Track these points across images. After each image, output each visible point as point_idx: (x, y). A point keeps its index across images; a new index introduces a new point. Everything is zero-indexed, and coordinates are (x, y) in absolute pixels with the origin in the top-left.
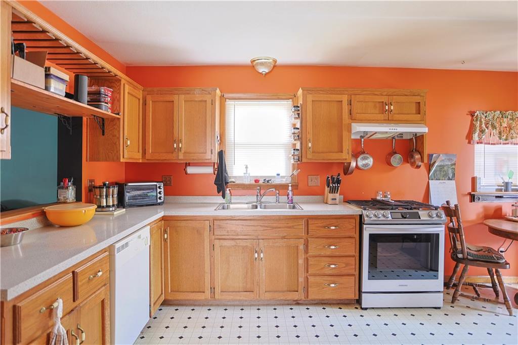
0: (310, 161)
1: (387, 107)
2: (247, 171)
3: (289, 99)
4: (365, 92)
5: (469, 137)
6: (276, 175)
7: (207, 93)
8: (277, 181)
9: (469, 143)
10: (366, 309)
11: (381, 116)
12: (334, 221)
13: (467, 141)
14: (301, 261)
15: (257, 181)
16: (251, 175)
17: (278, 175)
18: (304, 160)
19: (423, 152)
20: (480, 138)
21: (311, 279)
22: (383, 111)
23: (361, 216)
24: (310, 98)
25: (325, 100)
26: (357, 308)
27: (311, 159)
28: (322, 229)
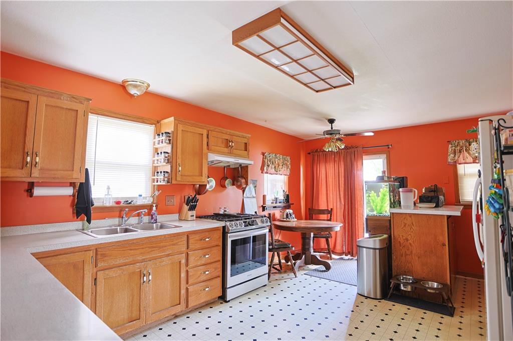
0: (179, 183)
1: (230, 143)
2: (108, 192)
3: (152, 124)
4: (217, 130)
5: (262, 169)
6: (138, 196)
7: (78, 101)
8: (140, 202)
9: (262, 173)
10: (229, 301)
11: (226, 150)
12: (207, 233)
13: (261, 171)
14: (183, 275)
15: (118, 203)
16: (113, 196)
17: (141, 196)
18: (174, 182)
19: (247, 178)
20: (267, 170)
21: (191, 289)
22: (227, 146)
23: (224, 228)
24: (180, 127)
25: (192, 131)
26: (222, 303)
27: (179, 181)
28: (199, 242)
